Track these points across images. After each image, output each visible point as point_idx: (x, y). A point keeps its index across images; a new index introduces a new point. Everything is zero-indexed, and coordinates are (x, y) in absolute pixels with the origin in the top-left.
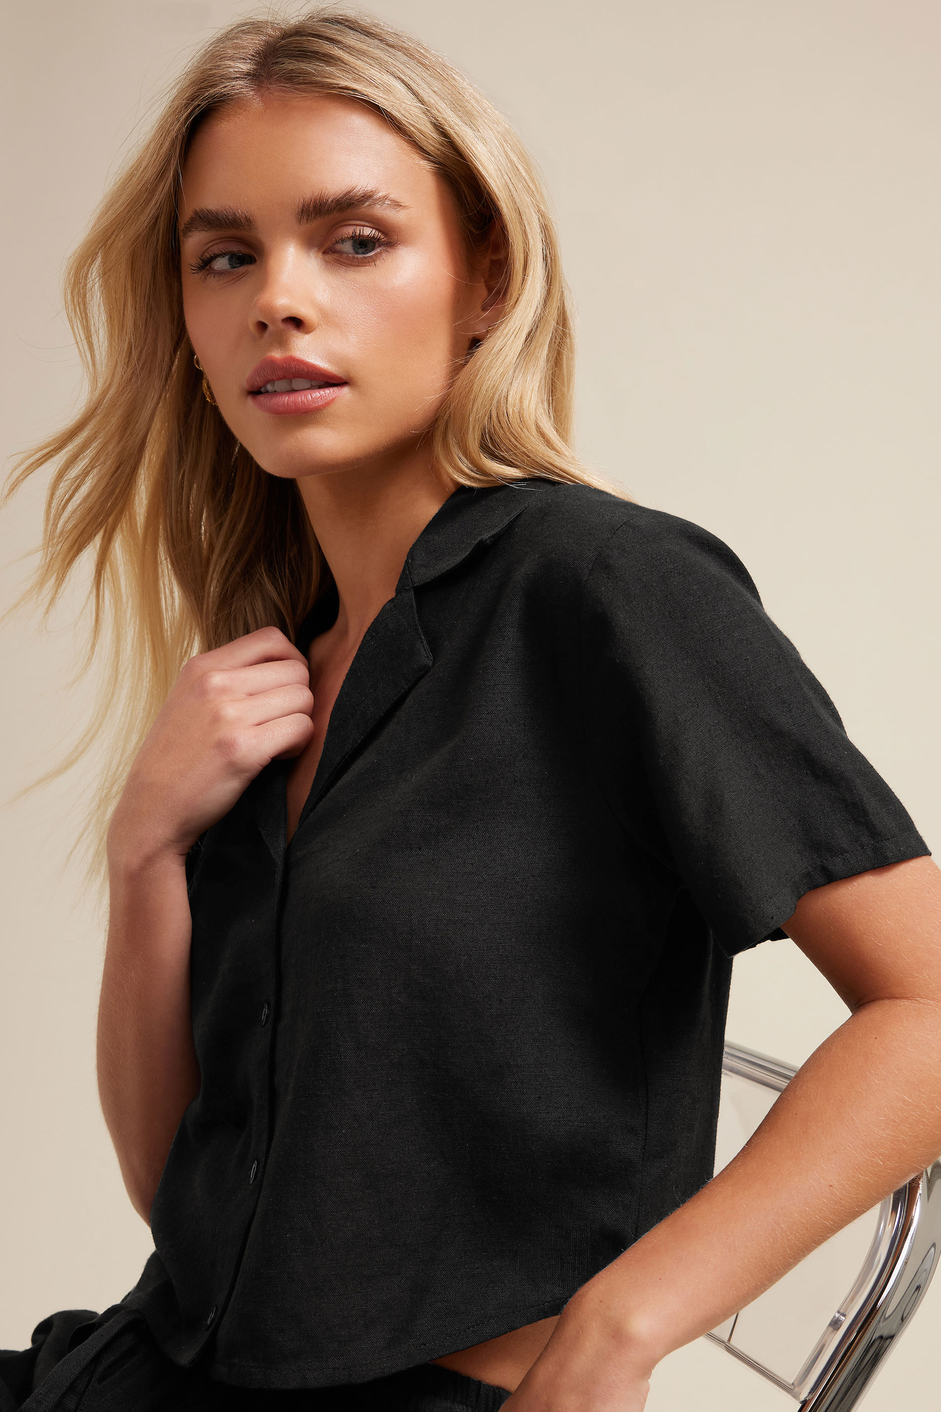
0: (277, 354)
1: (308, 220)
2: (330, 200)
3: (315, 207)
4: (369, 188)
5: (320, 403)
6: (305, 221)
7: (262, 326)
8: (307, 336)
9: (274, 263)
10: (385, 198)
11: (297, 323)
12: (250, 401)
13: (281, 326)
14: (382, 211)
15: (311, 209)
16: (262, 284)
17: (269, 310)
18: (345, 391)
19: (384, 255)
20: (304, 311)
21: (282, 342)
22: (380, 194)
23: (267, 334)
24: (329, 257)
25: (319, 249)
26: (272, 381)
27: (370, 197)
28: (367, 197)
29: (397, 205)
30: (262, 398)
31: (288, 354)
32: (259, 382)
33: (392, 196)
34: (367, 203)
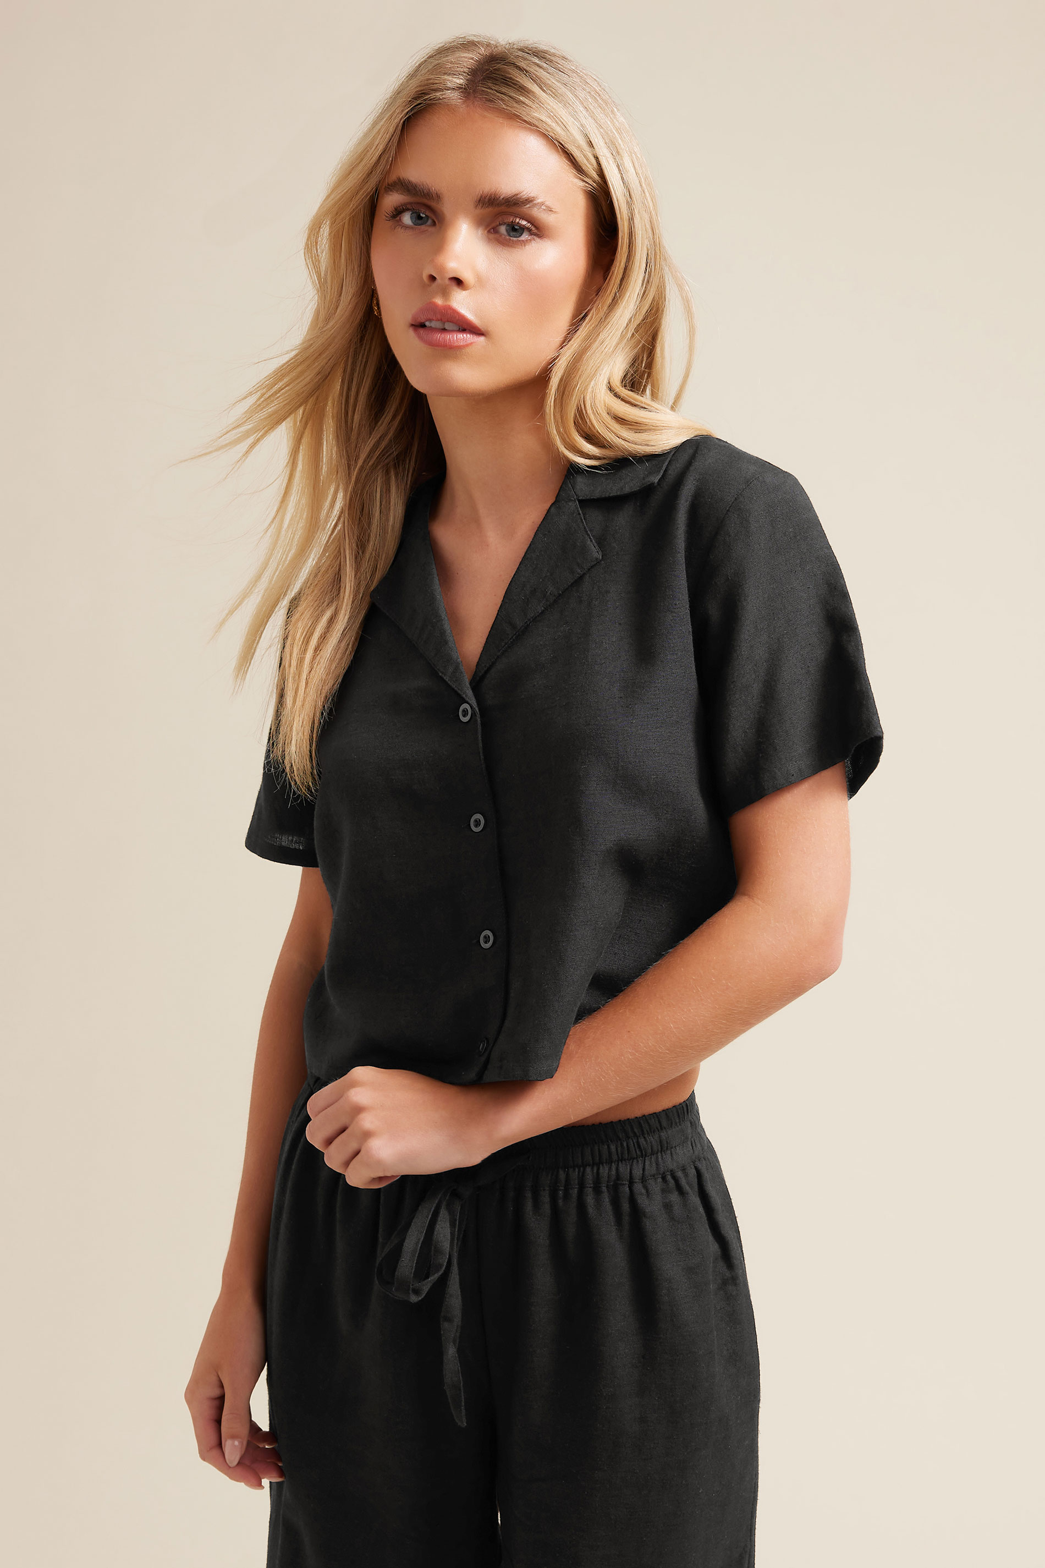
0: (439, 301)
1: (482, 207)
2: (502, 197)
3: (489, 200)
4: (532, 195)
5: (461, 344)
6: (480, 207)
7: (433, 278)
8: (464, 292)
9: (451, 234)
10: (543, 204)
11: (458, 282)
12: (411, 332)
13: (447, 282)
14: (537, 213)
15: (487, 200)
16: (439, 246)
17: (442, 269)
18: (482, 339)
19: (533, 242)
20: (467, 276)
21: (445, 293)
22: (539, 201)
23: (435, 285)
24: (492, 236)
25: (486, 228)
26: (430, 320)
27: (532, 201)
28: (529, 201)
29: (550, 210)
30: (421, 331)
31: (448, 303)
32: (422, 319)
33: (547, 203)
34: (528, 206)
